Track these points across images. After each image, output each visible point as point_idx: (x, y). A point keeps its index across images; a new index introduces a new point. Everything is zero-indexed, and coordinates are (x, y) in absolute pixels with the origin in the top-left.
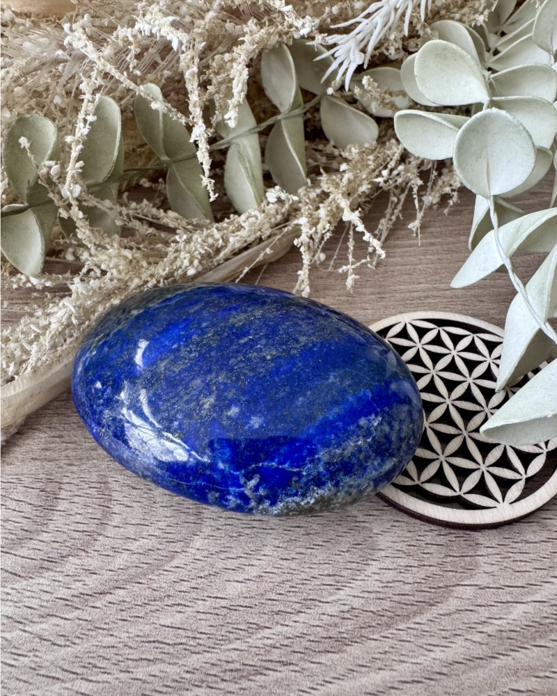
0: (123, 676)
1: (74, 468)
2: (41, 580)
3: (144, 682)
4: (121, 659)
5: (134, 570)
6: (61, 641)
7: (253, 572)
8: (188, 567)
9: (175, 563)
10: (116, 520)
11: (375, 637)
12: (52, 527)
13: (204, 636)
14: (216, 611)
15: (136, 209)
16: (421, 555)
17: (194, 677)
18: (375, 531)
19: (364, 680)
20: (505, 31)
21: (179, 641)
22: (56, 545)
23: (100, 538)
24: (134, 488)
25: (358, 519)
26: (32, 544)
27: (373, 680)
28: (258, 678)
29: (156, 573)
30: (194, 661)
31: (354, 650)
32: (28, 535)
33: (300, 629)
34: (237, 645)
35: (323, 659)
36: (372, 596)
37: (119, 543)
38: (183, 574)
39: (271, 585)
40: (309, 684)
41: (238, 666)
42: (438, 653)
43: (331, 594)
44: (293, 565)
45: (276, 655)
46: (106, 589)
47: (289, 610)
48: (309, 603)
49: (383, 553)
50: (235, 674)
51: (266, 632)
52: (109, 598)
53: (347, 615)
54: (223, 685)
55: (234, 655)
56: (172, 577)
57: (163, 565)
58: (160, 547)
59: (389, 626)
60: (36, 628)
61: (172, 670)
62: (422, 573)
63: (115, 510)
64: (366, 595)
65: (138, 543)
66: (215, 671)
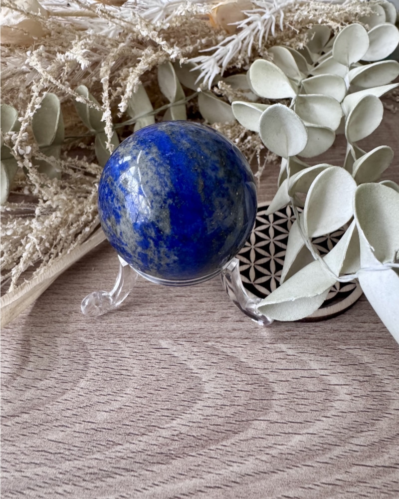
0: (17, 474)
1: (9, 330)
3: (31, 479)
4: (17, 462)
5: (37, 400)
7: (116, 405)
8: (73, 400)
9: (65, 397)
10: (31, 366)
11: (193, 454)
13: (75, 448)
14: (87, 431)
15: (71, 162)
16: (233, 398)
17: (65, 477)
18: (203, 380)
19: (181, 484)
20: (324, 51)
21: (58, 451)
23: (18, 378)
24: (46, 345)
25: (193, 372)
27: (187, 484)
28: (108, 479)
29: (51, 403)
30: (66, 466)
31: (177, 463)
33: (142, 446)
34: (98, 456)
35: (155, 468)
36: (195, 425)
37: (30, 382)
38: (69, 405)
39: (127, 415)
40: (142, 486)
41: (96, 471)
42: (235, 468)
43: (167, 423)
44: (144, 401)
45: (123, 464)
46: (16, 413)
47: (137, 433)
48: (151, 428)
49: (207, 396)
50: (92, 476)
51: (119, 448)
52: (17, 419)
53: (176, 438)
54: (83, 484)
55: (94, 463)
56: (61, 406)
57: (56, 398)
58: (57, 386)
59: (203, 447)
61: (51, 472)
62: (232, 410)
63: (31, 359)
64: (191, 424)
65: (42, 382)
66: (79, 473)
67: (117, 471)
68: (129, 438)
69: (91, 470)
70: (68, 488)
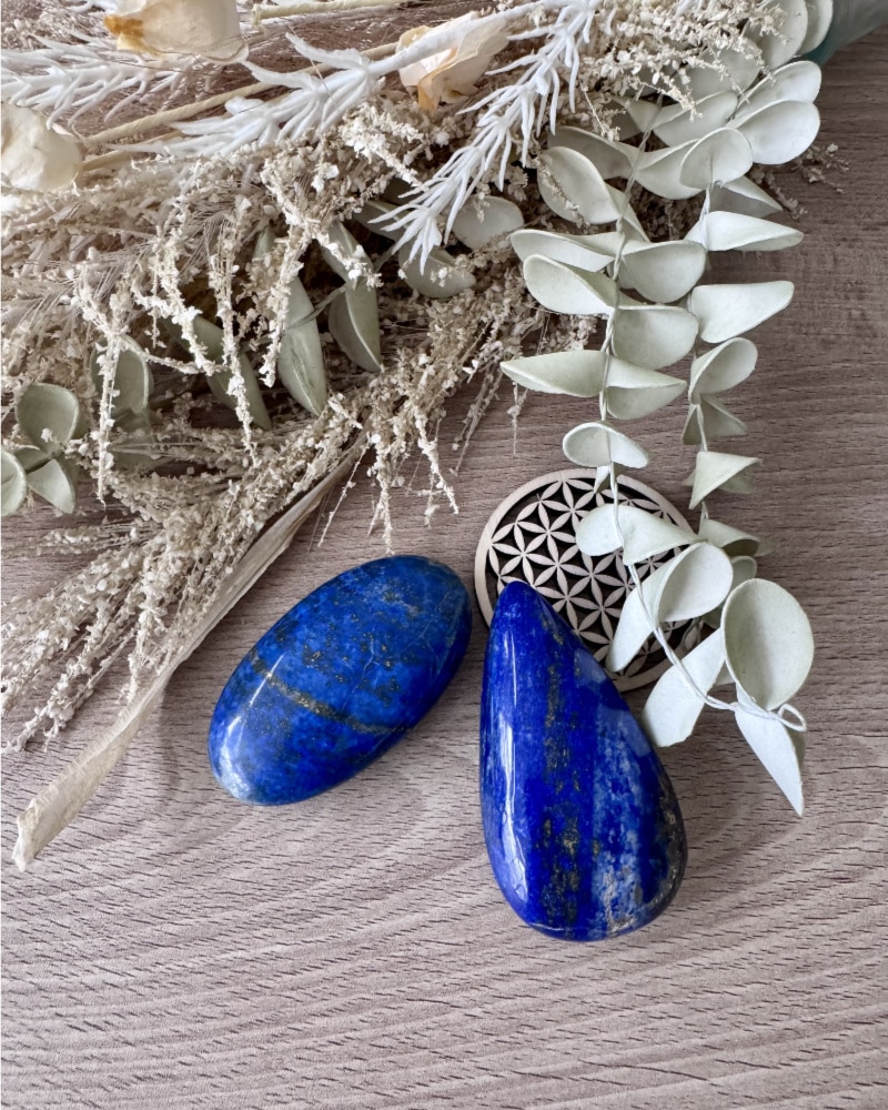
0: (202, 920)
2: (122, 842)
3: (220, 924)
4: (199, 906)
5: (204, 832)
6: (147, 893)
7: (310, 832)
8: (253, 829)
9: (241, 824)
10: (184, 786)
11: (414, 886)
12: (124, 793)
13: (268, 887)
14: (279, 867)
16: (463, 815)
17: (262, 920)
18: (424, 793)
19: (401, 921)
21: (247, 892)
22: (130, 810)
23: (170, 803)
24: (198, 754)
25: (410, 782)
26: (109, 809)
27: (410, 919)
28: (314, 920)
29: (225, 834)
30: (260, 907)
31: (394, 897)
32: (103, 801)
33: (351, 880)
34: (296, 894)
35: (369, 904)
36: (414, 852)
37: (188, 807)
38: (249, 835)
39: (327, 844)
40: (355, 924)
41: (297, 911)
42: (466, 899)
43: (379, 851)
44: (347, 825)
45: (329, 902)
46: (181, 849)
47: (342, 865)
48: (359, 858)
49: (429, 814)
50: (294, 917)
51: (322, 884)
52: (184, 856)
53: (391, 869)
54: (285, 926)
55: (294, 903)
56: (239, 838)
57: (230, 827)
58: (227, 810)
59: (426, 877)
60: (124, 883)
61: (243, 915)
62: (462, 831)
63: (182, 775)
64: (409, 851)
65: (206, 807)
66: (279, 915)
67: (324, 910)
68: (332, 872)
69: (293, 911)
70: (267, 931)
